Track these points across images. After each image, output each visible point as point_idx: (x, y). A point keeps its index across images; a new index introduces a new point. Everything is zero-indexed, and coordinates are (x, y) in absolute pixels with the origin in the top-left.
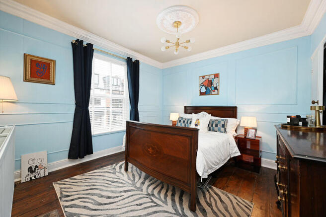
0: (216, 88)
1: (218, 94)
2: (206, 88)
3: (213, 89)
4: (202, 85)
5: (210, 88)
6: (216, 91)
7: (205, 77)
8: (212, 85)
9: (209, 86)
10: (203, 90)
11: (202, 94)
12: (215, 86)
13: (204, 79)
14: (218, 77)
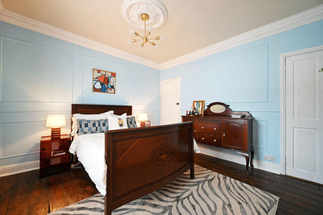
0: (112, 87)
1: (114, 93)
2: (102, 84)
3: (110, 87)
4: (97, 79)
5: (106, 86)
6: (113, 90)
7: (101, 72)
8: (108, 82)
9: (105, 83)
10: (98, 86)
11: (95, 90)
12: (112, 85)
13: (100, 74)
14: (115, 77)
